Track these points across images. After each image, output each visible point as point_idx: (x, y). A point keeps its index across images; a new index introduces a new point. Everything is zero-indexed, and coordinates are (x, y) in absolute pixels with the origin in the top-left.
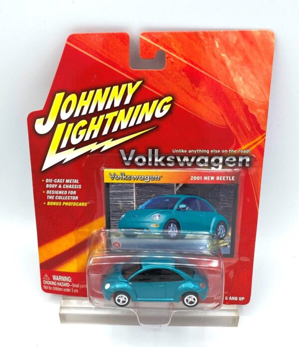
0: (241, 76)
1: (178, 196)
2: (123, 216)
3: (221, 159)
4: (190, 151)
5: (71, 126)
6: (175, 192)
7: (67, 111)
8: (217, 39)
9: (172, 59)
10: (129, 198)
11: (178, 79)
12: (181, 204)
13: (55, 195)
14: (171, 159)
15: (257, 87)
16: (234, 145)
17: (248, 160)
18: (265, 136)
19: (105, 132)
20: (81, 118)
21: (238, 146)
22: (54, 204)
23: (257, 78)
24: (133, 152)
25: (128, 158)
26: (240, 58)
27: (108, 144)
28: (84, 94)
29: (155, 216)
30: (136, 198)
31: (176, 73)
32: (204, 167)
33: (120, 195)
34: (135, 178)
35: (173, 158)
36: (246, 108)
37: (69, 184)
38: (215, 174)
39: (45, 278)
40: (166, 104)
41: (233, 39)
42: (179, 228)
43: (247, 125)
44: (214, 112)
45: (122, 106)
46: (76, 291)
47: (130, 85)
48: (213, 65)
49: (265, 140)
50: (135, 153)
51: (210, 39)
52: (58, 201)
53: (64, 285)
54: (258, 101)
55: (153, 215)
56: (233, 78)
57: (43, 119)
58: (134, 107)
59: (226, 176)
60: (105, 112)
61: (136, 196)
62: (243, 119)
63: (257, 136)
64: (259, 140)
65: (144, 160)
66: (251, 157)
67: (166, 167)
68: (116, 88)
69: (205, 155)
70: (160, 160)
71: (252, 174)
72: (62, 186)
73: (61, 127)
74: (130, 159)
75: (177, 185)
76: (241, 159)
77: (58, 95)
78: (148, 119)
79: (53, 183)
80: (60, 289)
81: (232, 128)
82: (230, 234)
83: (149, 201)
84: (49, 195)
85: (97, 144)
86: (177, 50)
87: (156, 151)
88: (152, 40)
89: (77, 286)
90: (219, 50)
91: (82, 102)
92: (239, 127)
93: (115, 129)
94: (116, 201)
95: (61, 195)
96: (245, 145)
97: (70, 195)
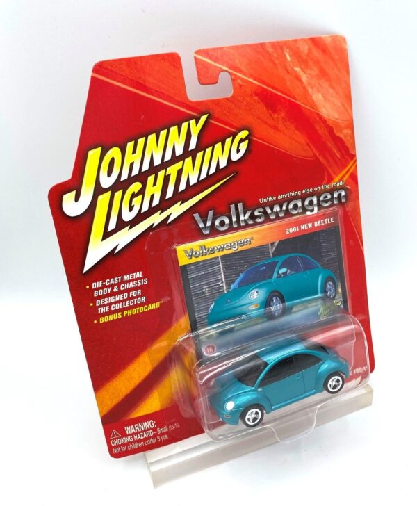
0: (319, 92)
1: (275, 259)
2: (212, 306)
3: (315, 200)
4: (280, 197)
5: (118, 194)
6: (271, 255)
7: (109, 174)
8: (288, 50)
9: (239, 81)
10: (216, 278)
11: (251, 106)
12: (280, 268)
13: (110, 304)
14: (259, 212)
15: (339, 104)
16: (326, 179)
17: (343, 193)
18: (356, 161)
19: (170, 194)
20: (131, 180)
21: (330, 180)
22: (111, 318)
23: (337, 93)
24: (211, 213)
25: (205, 224)
26: (315, 71)
27: (177, 210)
28: (130, 145)
29: (252, 294)
30: (225, 276)
31: (248, 99)
32: (298, 214)
33: (203, 277)
34: (219, 249)
35: (262, 210)
36: (330, 130)
37: (129, 281)
38: (312, 220)
39: (114, 436)
40: (241, 141)
41: (305, 49)
42: (283, 301)
43: (335, 151)
44: (298, 142)
45: (187, 153)
46: (165, 437)
47: (193, 122)
48: (288, 83)
49: (356, 166)
50: (214, 215)
51: (279, 51)
52: (116, 311)
53: (145, 436)
54: (342, 120)
55: (250, 294)
56: (311, 96)
57: (73, 194)
58: (202, 152)
59: (324, 218)
60: (164, 165)
61: (224, 273)
62: (330, 144)
63: (348, 163)
64: (351, 167)
65: (227, 221)
66: (346, 190)
67: (256, 224)
68: (174, 129)
69: (297, 198)
70: (247, 216)
71: (350, 210)
72: (119, 287)
73: (104, 199)
74: (209, 224)
75: (272, 244)
76: (336, 195)
77: (91, 153)
78: (223, 164)
79: (104, 286)
80: (140, 444)
81: (321, 158)
82: (340, 290)
83: (242, 275)
84: (100, 306)
85: (161, 213)
86: (243, 68)
87: (240, 205)
88: (210, 58)
89: (165, 430)
90: (291, 64)
91: (129, 157)
92: (328, 156)
93: (182, 187)
94: (199, 288)
95: (119, 302)
96: (337, 176)
97: (133, 298)
